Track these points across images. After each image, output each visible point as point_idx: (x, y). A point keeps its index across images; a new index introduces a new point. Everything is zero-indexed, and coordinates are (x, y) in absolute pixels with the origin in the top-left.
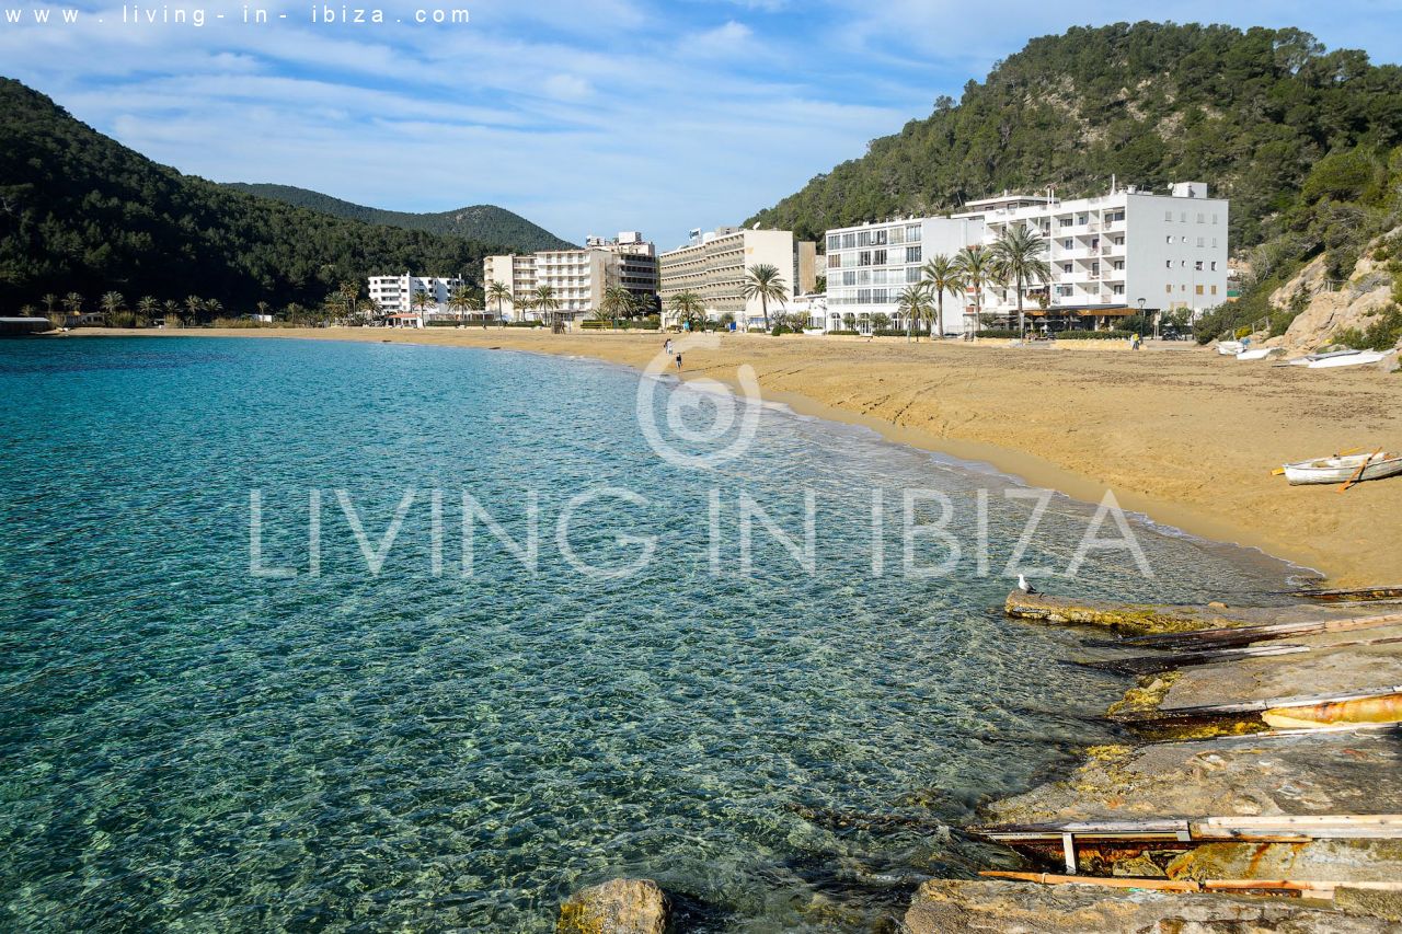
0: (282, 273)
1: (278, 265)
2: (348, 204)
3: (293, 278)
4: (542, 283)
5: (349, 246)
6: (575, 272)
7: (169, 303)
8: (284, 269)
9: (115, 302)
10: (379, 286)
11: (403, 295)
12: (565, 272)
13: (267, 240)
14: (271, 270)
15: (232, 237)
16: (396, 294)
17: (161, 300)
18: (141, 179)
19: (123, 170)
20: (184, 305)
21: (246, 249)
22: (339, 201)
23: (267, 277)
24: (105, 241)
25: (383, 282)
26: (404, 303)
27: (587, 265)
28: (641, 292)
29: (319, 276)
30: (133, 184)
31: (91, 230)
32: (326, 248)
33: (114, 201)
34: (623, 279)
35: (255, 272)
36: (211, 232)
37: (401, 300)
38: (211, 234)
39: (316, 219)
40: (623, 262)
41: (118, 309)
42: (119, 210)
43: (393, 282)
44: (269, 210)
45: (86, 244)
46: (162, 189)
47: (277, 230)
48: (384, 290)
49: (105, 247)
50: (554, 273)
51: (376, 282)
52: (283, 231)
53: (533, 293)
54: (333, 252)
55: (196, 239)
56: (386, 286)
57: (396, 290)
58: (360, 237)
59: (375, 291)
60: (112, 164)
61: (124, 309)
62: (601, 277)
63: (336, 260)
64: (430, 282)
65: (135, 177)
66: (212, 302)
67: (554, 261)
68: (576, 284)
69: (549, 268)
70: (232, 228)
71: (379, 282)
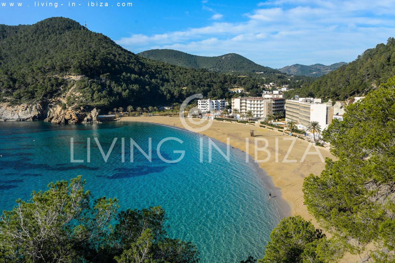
0: (172, 92)
1: (171, 90)
2: (189, 54)
3: (175, 94)
4: (248, 109)
5: (191, 81)
6: (259, 106)
7: (144, 109)
8: (173, 91)
9: (131, 109)
10: (201, 103)
11: (208, 106)
12: (256, 106)
13: (168, 81)
14: (169, 92)
15: (159, 81)
16: (206, 106)
17: (142, 108)
18: (135, 65)
19: (130, 62)
20: (148, 109)
21: (163, 85)
22: (186, 54)
23: (168, 94)
24: (127, 89)
25: (202, 102)
26: (208, 109)
27: (262, 104)
28: (279, 111)
29: (182, 93)
30: (133, 67)
31: (124, 86)
32: (184, 82)
33: (129, 75)
34: (274, 108)
35: (165, 93)
36: (153, 80)
37: (207, 107)
38: (153, 81)
39: (181, 71)
40: (274, 102)
41: (132, 111)
42: (130, 77)
43: (205, 102)
44: (168, 69)
45: (123, 90)
46: (140, 67)
47: (171, 77)
48: (202, 104)
49: (127, 91)
50: (252, 106)
51: (200, 102)
52: (172, 77)
53: (246, 113)
54: (186, 83)
55: (150, 84)
56: (203, 103)
57: (206, 105)
58: (194, 77)
59: (200, 105)
60: (127, 61)
61: (133, 111)
62: (267, 107)
63: (187, 86)
64: (215, 102)
65: (133, 64)
66: (155, 108)
67: (253, 102)
68: (259, 109)
69: (251, 104)
70: (159, 78)
71: (201, 102)
